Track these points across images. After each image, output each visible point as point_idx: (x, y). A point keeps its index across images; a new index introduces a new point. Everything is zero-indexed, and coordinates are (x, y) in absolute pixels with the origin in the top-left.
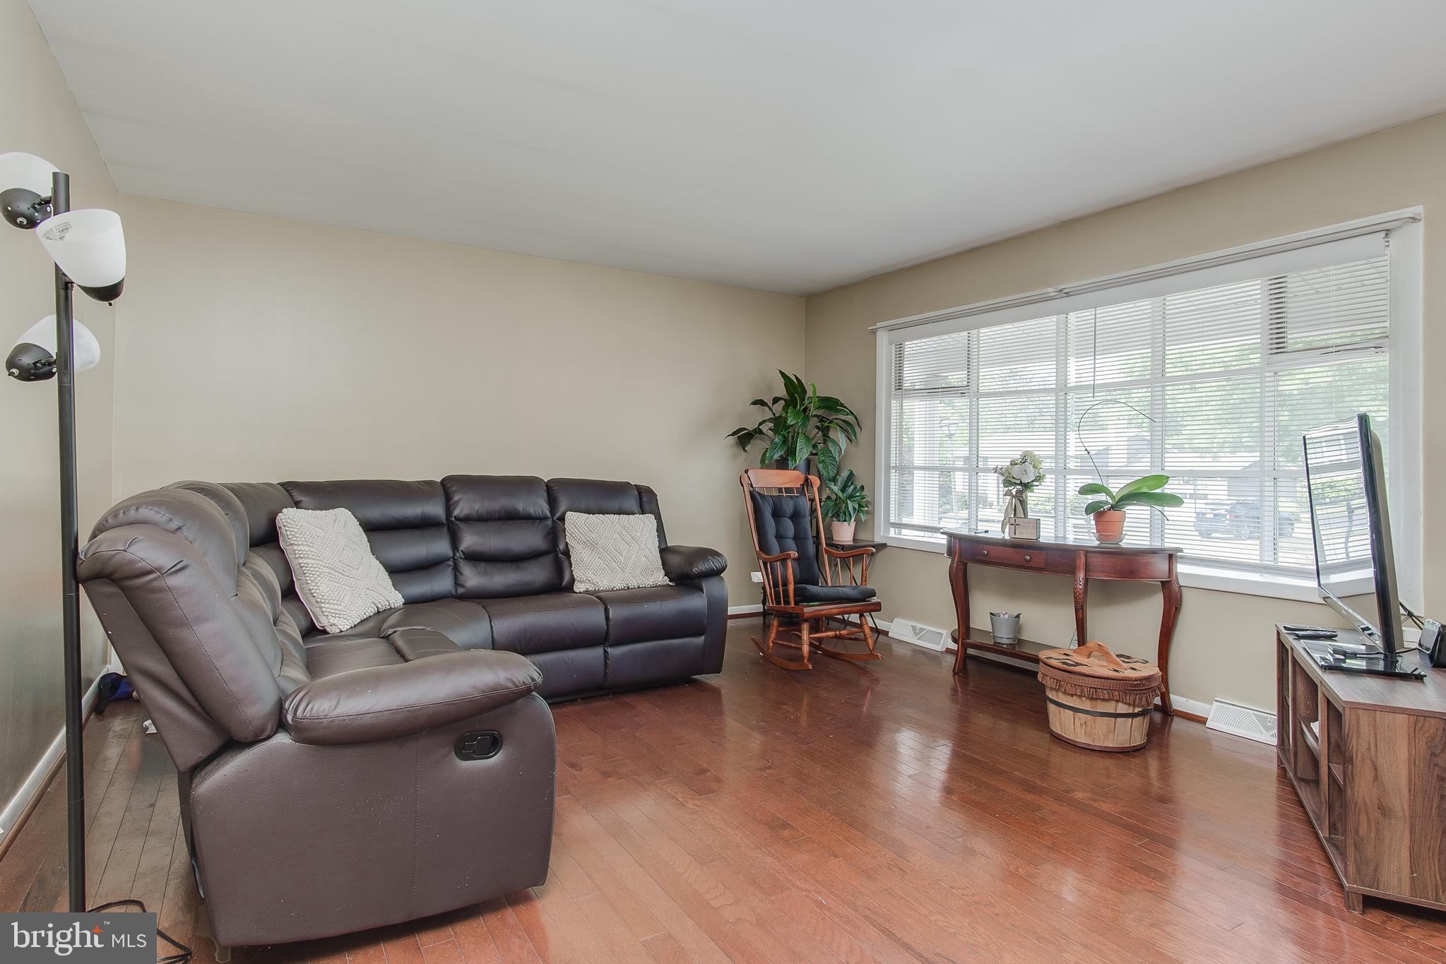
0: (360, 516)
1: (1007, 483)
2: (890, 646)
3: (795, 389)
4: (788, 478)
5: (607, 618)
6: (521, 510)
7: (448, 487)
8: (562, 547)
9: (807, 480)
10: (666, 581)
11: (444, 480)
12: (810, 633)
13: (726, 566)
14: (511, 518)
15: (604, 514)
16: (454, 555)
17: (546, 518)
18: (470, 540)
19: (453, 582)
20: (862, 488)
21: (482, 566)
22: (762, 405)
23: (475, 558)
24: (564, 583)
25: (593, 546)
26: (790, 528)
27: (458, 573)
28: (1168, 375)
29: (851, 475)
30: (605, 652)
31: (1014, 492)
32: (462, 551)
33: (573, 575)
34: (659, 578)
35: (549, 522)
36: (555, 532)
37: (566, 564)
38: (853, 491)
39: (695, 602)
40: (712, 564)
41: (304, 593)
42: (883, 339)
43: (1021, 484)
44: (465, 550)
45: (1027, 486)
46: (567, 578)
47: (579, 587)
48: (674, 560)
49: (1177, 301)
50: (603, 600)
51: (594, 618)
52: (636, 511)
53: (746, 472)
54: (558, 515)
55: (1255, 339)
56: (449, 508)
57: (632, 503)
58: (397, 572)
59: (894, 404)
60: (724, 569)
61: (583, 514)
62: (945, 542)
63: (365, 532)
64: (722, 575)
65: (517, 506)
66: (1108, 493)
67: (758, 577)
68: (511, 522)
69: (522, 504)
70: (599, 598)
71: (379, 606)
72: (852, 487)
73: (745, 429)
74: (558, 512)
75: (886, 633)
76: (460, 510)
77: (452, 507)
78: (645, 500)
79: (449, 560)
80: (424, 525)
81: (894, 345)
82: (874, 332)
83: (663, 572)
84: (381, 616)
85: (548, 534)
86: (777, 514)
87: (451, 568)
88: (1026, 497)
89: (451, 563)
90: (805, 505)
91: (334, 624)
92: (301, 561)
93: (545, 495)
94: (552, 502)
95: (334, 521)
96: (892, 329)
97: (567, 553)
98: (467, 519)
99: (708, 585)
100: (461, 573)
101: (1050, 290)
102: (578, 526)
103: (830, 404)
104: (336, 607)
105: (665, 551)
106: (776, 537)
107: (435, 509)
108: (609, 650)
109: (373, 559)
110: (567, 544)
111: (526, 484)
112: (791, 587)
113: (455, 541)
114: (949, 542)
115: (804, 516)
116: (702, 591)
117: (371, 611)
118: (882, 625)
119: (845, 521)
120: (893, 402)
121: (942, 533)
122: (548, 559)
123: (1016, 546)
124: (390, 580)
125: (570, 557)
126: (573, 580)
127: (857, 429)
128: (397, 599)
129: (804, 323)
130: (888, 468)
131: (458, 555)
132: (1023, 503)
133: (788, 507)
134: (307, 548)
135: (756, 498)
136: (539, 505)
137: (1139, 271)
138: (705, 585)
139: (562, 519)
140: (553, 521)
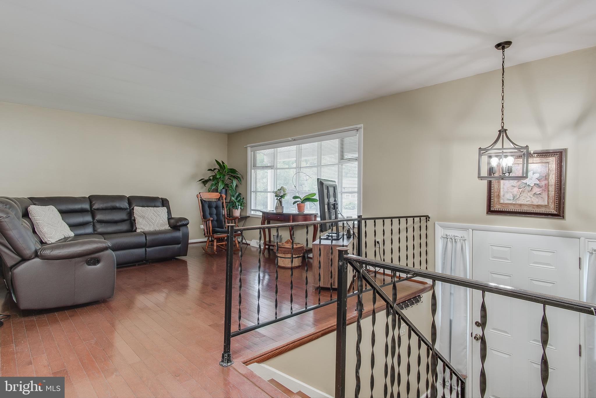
0: (58, 208)
1: (276, 196)
2: (251, 248)
3: (222, 166)
4: (214, 196)
5: (146, 239)
6: (118, 206)
7: (91, 199)
8: (133, 218)
9: (221, 196)
10: (169, 228)
11: (89, 196)
12: (217, 243)
13: (189, 223)
14: (114, 209)
15: (148, 207)
16: (93, 221)
17: (127, 209)
18: (99, 217)
19: (93, 229)
20: (243, 198)
21: (103, 224)
22: (211, 171)
23: (101, 222)
24: (133, 230)
25: (143, 217)
26: (214, 211)
27: (95, 227)
28: (322, 164)
29: (240, 194)
30: (146, 250)
31: (278, 198)
32: (96, 220)
33: (136, 227)
34: (167, 227)
35: (129, 210)
36: (131, 213)
37: (134, 223)
38: (240, 199)
39: (178, 234)
40: (184, 222)
41: (38, 232)
42: (249, 149)
43: (280, 196)
44: (97, 220)
45: (282, 197)
46: (134, 228)
47: (138, 231)
48: (172, 221)
49: (324, 143)
50: (145, 234)
51: (142, 239)
52: (160, 206)
53: (200, 193)
54: (132, 208)
55: (337, 155)
56: (91, 206)
57: (159, 204)
58: (72, 226)
59: (253, 171)
60: (188, 224)
61: (140, 207)
62: (261, 214)
63: (60, 213)
64: (187, 226)
65: (117, 205)
66: (301, 199)
67: (202, 227)
68: (114, 210)
69: (118, 204)
70: (144, 233)
71: (65, 236)
72: (240, 198)
73: (204, 179)
74: (132, 207)
75: (249, 245)
76: (96, 206)
77: (92, 205)
78: (164, 203)
79: (91, 222)
80: (82, 211)
81: (253, 152)
82: (246, 148)
83: (168, 225)
84: (66, 239)
85: (128, 214)
86: (210, 207)
87: (92, 225)
88: (282, 200)
89: (92, 223)
90: (220, 203)
91: (49, 241)
92: (37, 222)
93: (127, 201)
94: (130, 204)
95: (49, 210)
96: (252, 147)
97: (135, 220)
98: (98, 209)
99: (183, 229)
100: (96, 227)
101: (290, 138)
102: (138, 210)
103: (233, 171)
104: (50, 235)
105: (170, 218)
106: (209, 214)
107: (87, 206)
108: (147, 249)
109: (63, 221)
110: (134, 217)
111: (120, 198)
112: (211, 229)
113: (93, 217)
114: (263, 214)
115: (220, 207)
116: (180, 231)
117: (63, 237)
118: (248, 242)
119: (236, 209)
120: (252, 170)
121: (261, 212)
122: (128, 222)
123: (277, 214)
124: (69, 228)
125: (135, 221)
126: (136, 228)
127: (242, 179)
128: (72, 234)
129: (227, 143)
130: (251, 192)
131: (95, 221)
132: (281, 202)
133: (214, 205)
134: (39, 218)
135: (202, 202)
136: (125, 205)
137: (309, 135)
138: (181, 229)
139: (133, 209)
140: (130, 210)
